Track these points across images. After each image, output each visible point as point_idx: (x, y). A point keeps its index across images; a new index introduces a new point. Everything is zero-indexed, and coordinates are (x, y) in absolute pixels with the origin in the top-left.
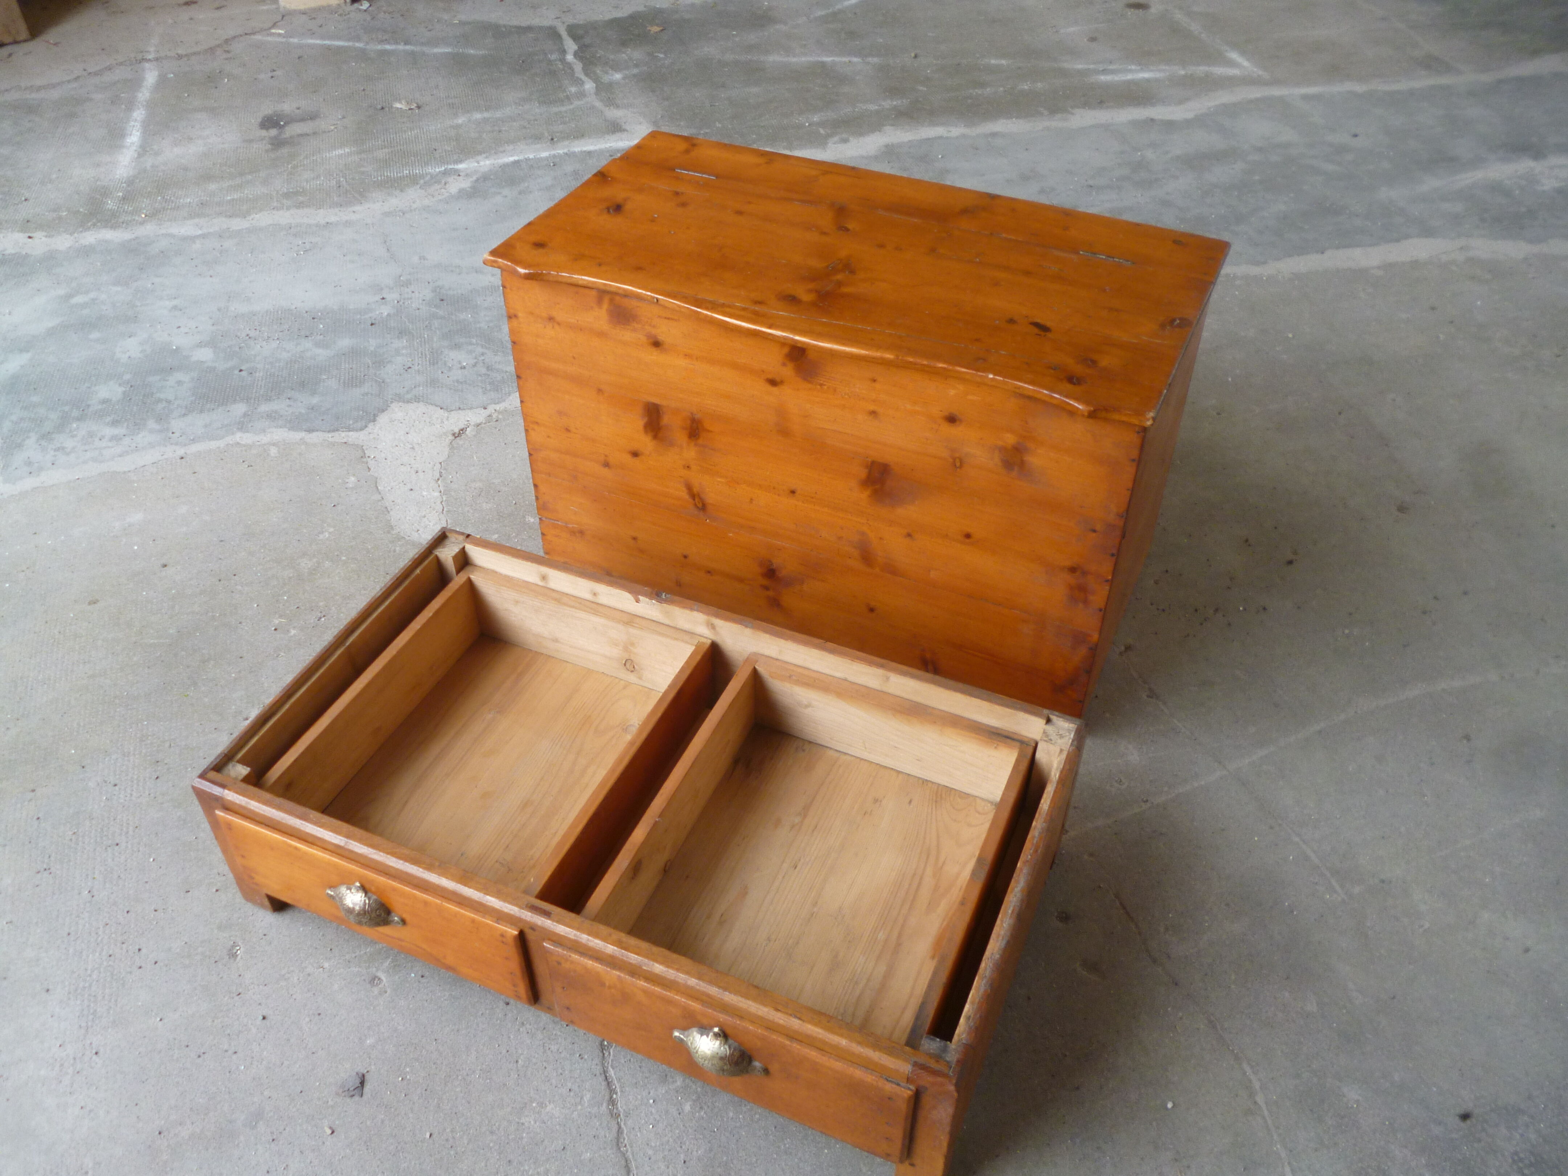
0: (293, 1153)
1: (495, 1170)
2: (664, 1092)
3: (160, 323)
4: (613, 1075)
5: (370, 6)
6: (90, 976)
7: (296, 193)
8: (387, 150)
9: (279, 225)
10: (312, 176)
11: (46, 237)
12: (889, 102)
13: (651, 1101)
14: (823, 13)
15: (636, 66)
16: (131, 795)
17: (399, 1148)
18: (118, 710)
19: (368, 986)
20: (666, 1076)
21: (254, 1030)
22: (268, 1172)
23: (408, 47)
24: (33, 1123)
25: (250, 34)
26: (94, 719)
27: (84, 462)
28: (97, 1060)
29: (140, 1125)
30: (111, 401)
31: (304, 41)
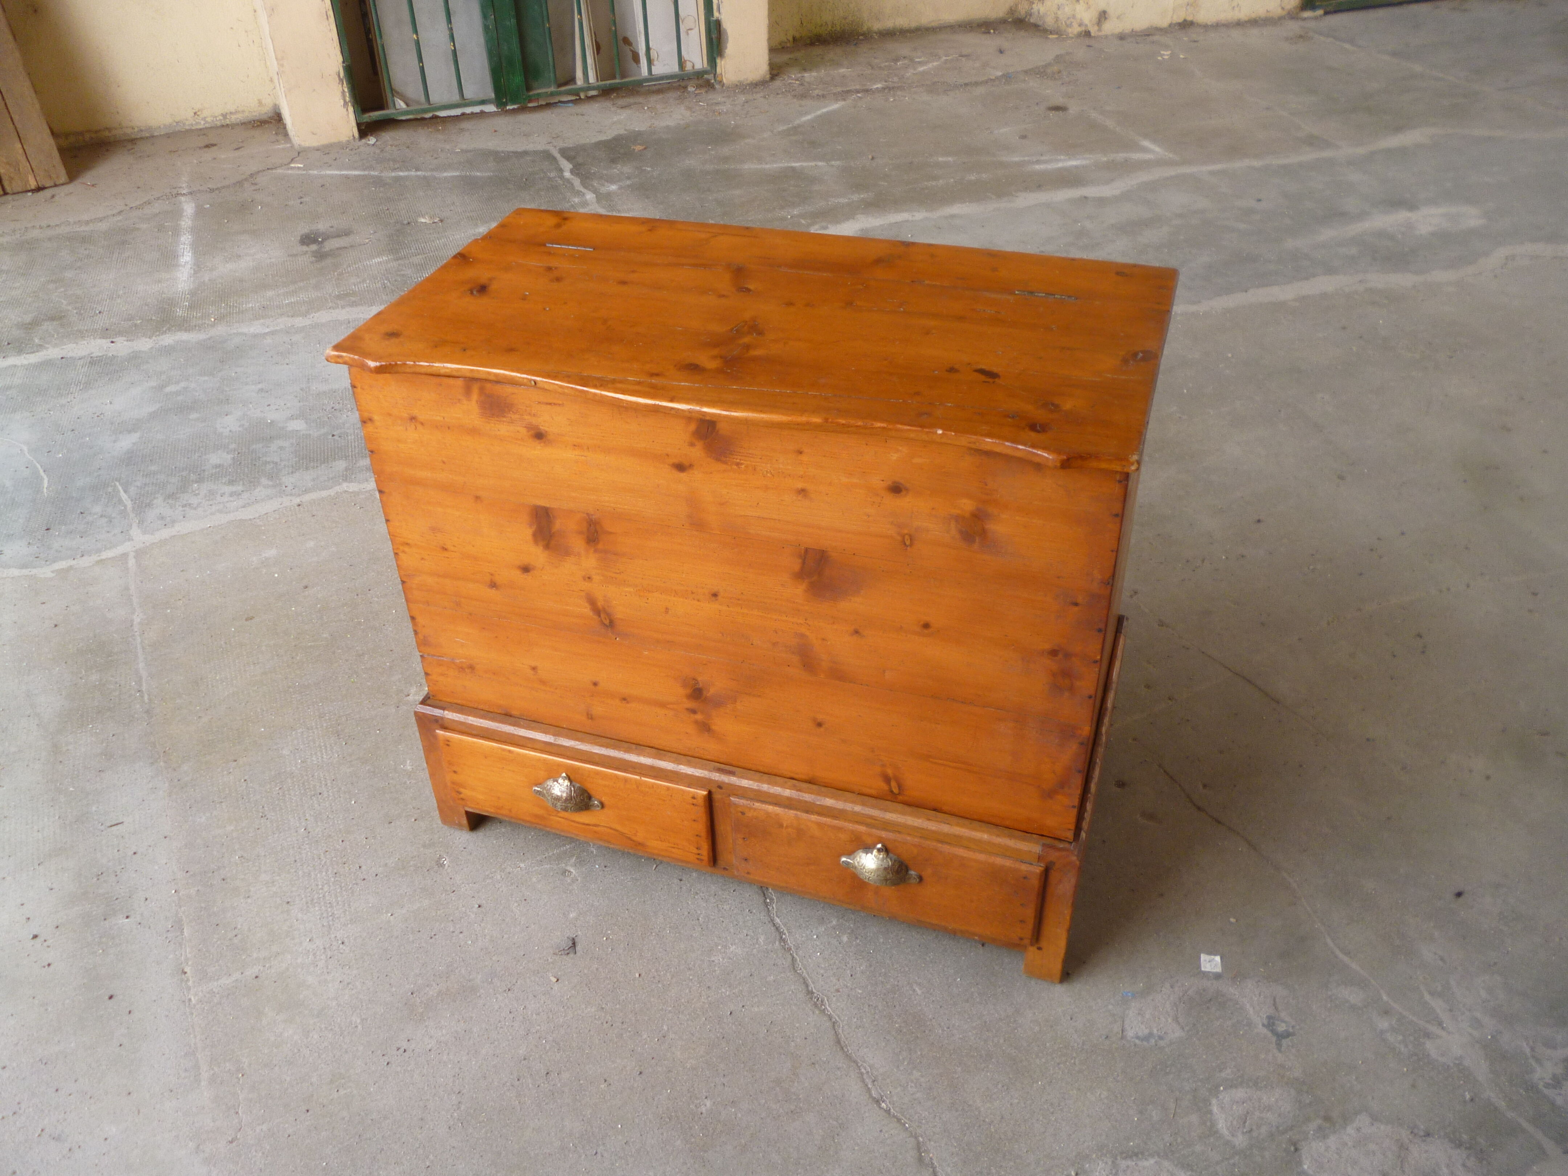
0: (528, 998)
1: (698, 995)
2: (823, 930)
3: (251, 403)
4: (779, 922)
5: (377, 141)
6: (322, 889)
7: (347, 295)
8: (421, 257)
9: (339, 320)
10: (358, 280)
11: (127, 341)
12: (857, 195)
13: (815, 937)
14: (784, 128)
15: (629, 178)
16: (322, 757)
17: (615, 986)
18: (294, 696)
19: (562, 877)
20: (823, 918)
21: (473, 916)
22: (510, 1012)
23: (419, 173)
24: (301, 996)
25: (272, 169)
26: (275, 705)
27: (212, 514)
28: (344, 948)
29: (394, 989)
30: (223, 465)
31: (323, 173)
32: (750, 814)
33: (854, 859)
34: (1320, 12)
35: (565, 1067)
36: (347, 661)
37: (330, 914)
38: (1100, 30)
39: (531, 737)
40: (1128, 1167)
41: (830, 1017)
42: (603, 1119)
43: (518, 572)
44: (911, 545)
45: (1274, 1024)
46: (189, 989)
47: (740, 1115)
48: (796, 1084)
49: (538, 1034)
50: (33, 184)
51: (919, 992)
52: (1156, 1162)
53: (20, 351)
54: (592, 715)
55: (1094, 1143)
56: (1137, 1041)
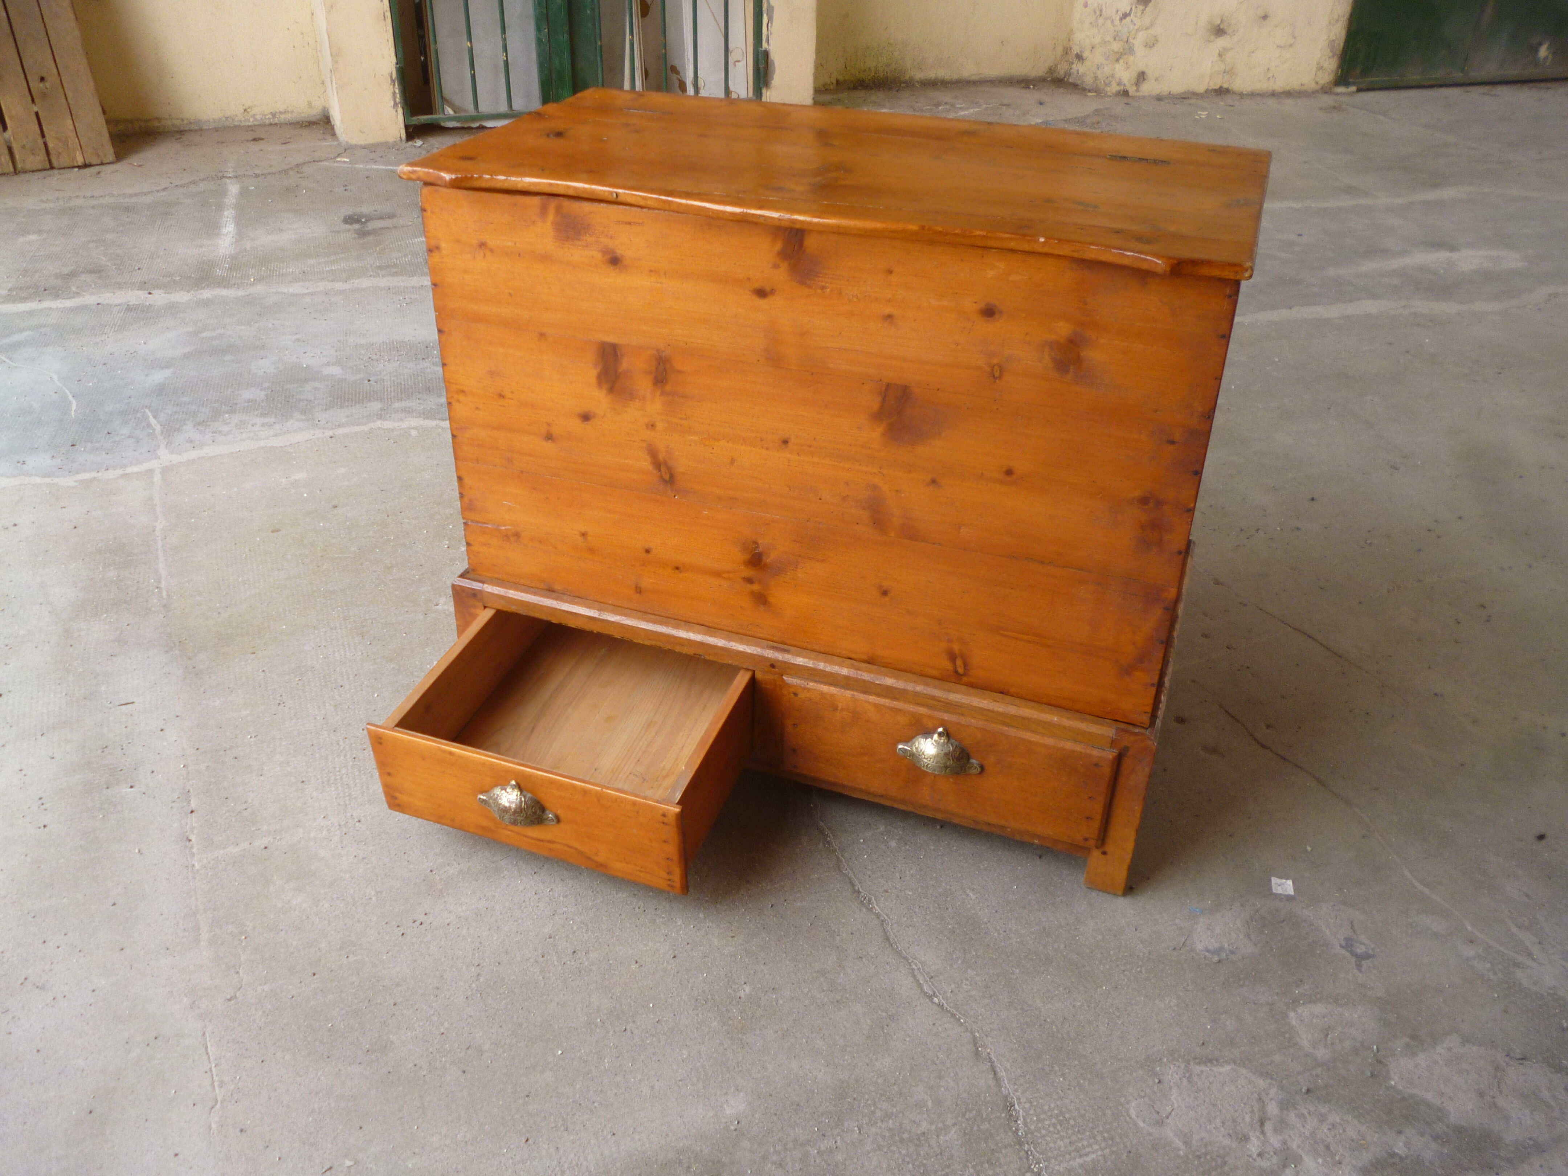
1: (737, 887)
2: (870, 835)
3: (287, 350)
5: (424, 143)
6: (339, 771)
7: (388, 266)
9: (379, 287)
10: (400, 255)
11: (165, 293)
13: (862, 841)
16: (345, 655)
18: (318, 600)
20: (870, 824)
24: (313, 868)
25: (317, 161)
26: (298, 606)
27: (242, 440)
28: (361, 826)
29: (412, 866)
30: (256, 400)
31: (369, 167)
32: (803, 695)
33: (912, 746)
34: (1353, 88)
35: (593, 947)
36: (375, 571)
37: (347, 794)
38: (1138, 90)
39: (574, 611)
40: (1202, 1072)
41: (878, 916)
42: (633, 998)
43: (577, 421)
44: (1000, 377)
45: (1352, 945)
46: (193, 855)
47: (781, 1002)
48: (842, 975)
49: (565, 915)
50: (80, 160)
51: (973, 897)
52: (1232, 1069)
53: (56, 296)
54: (640, 588)
55: (1164, 1047)
56: (1207, 954)
